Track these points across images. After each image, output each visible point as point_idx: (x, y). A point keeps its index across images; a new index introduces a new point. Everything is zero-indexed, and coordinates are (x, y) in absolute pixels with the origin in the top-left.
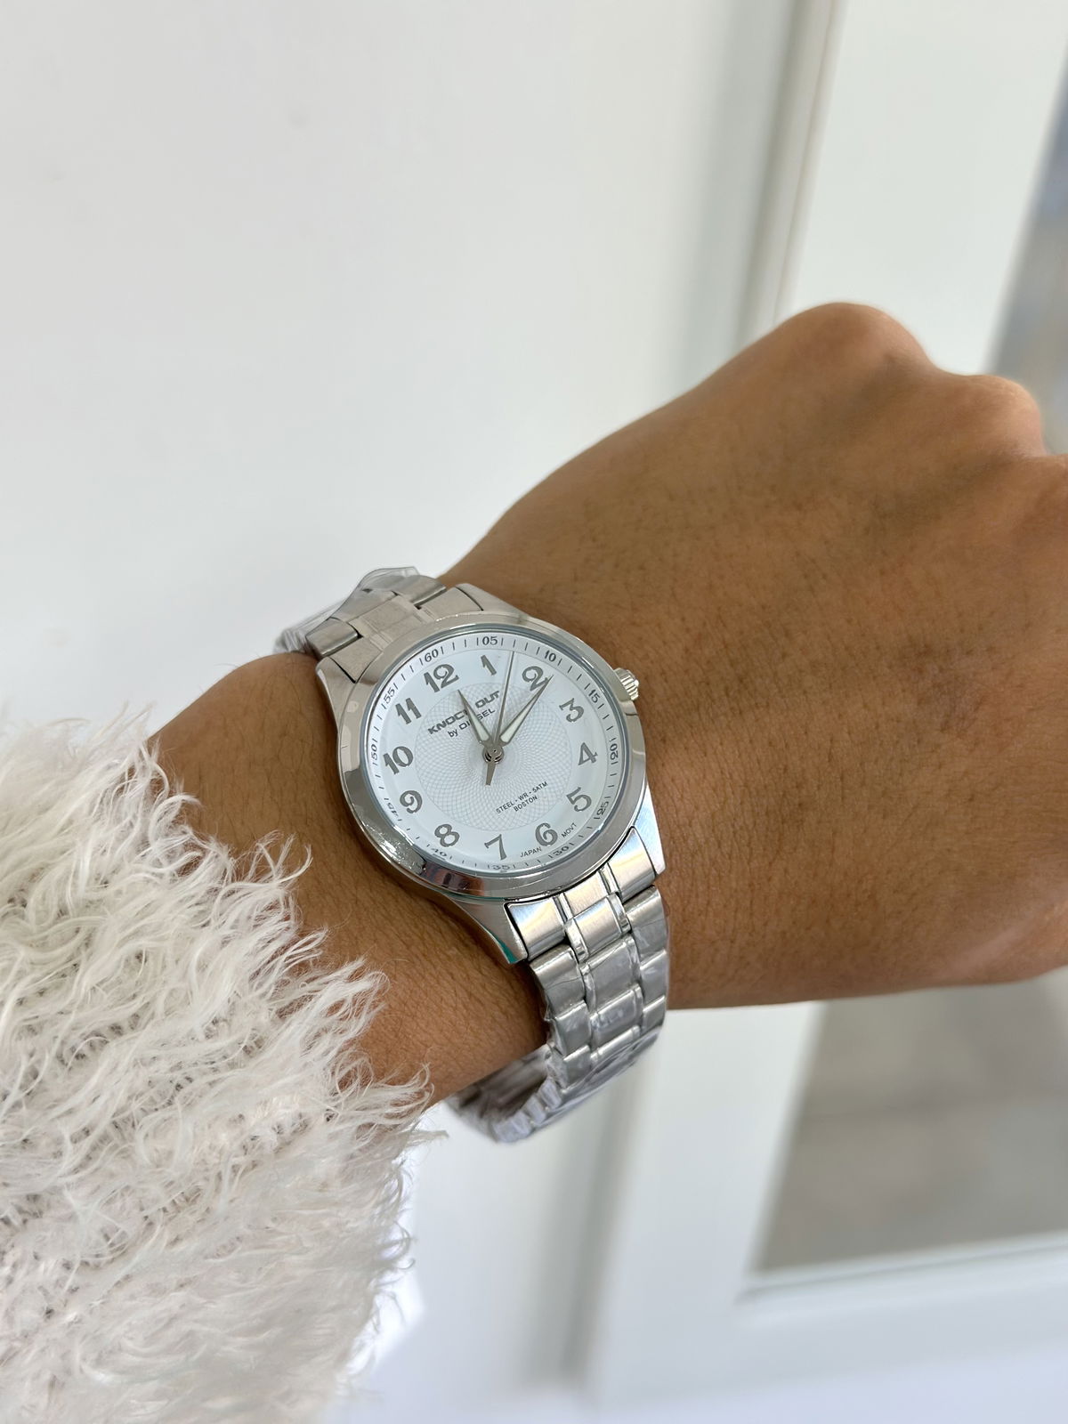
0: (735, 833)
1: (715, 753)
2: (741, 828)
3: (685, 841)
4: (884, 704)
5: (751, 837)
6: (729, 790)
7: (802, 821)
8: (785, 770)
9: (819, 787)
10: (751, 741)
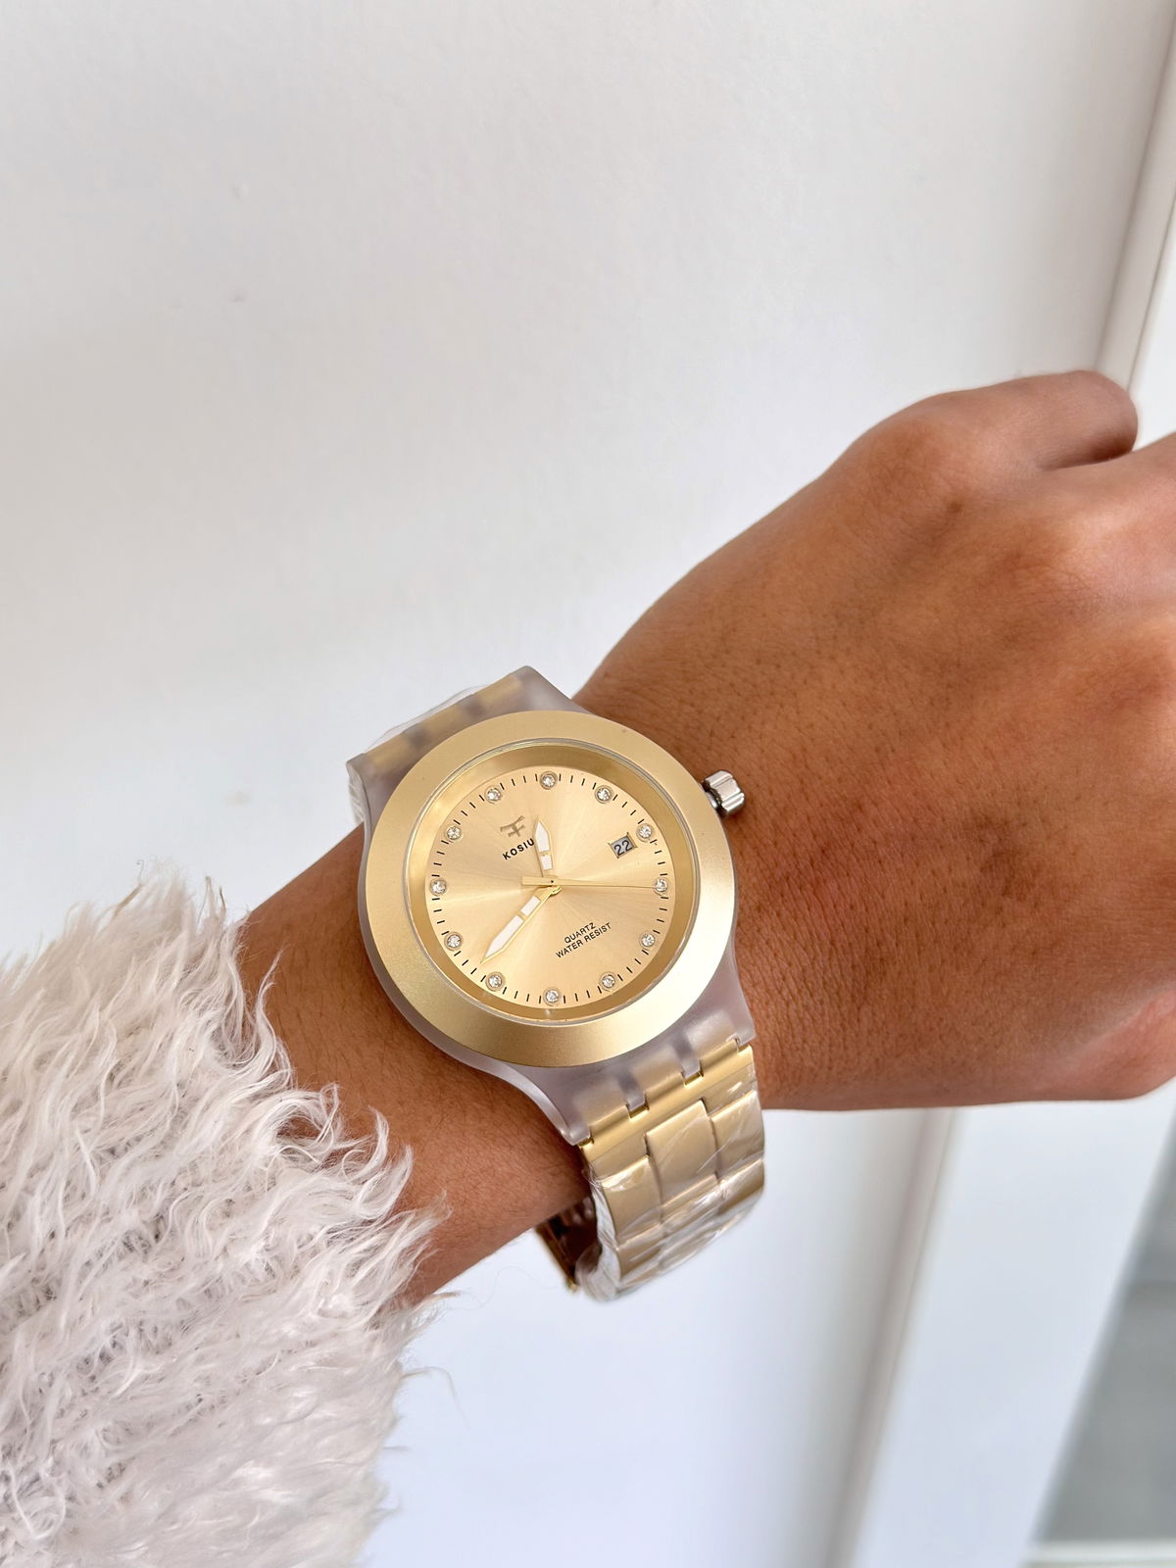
0: (825, 983)
1: (804, 918)
2: (830, 979)
3: (780, 992)
4: (950, 871)
5: (840, 987)
6: (817, 948)
7: (885, 973)
8: (867, 931)
9: (897, 945)
10: (835, 906)
